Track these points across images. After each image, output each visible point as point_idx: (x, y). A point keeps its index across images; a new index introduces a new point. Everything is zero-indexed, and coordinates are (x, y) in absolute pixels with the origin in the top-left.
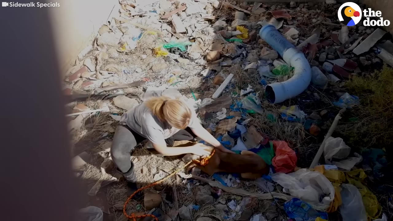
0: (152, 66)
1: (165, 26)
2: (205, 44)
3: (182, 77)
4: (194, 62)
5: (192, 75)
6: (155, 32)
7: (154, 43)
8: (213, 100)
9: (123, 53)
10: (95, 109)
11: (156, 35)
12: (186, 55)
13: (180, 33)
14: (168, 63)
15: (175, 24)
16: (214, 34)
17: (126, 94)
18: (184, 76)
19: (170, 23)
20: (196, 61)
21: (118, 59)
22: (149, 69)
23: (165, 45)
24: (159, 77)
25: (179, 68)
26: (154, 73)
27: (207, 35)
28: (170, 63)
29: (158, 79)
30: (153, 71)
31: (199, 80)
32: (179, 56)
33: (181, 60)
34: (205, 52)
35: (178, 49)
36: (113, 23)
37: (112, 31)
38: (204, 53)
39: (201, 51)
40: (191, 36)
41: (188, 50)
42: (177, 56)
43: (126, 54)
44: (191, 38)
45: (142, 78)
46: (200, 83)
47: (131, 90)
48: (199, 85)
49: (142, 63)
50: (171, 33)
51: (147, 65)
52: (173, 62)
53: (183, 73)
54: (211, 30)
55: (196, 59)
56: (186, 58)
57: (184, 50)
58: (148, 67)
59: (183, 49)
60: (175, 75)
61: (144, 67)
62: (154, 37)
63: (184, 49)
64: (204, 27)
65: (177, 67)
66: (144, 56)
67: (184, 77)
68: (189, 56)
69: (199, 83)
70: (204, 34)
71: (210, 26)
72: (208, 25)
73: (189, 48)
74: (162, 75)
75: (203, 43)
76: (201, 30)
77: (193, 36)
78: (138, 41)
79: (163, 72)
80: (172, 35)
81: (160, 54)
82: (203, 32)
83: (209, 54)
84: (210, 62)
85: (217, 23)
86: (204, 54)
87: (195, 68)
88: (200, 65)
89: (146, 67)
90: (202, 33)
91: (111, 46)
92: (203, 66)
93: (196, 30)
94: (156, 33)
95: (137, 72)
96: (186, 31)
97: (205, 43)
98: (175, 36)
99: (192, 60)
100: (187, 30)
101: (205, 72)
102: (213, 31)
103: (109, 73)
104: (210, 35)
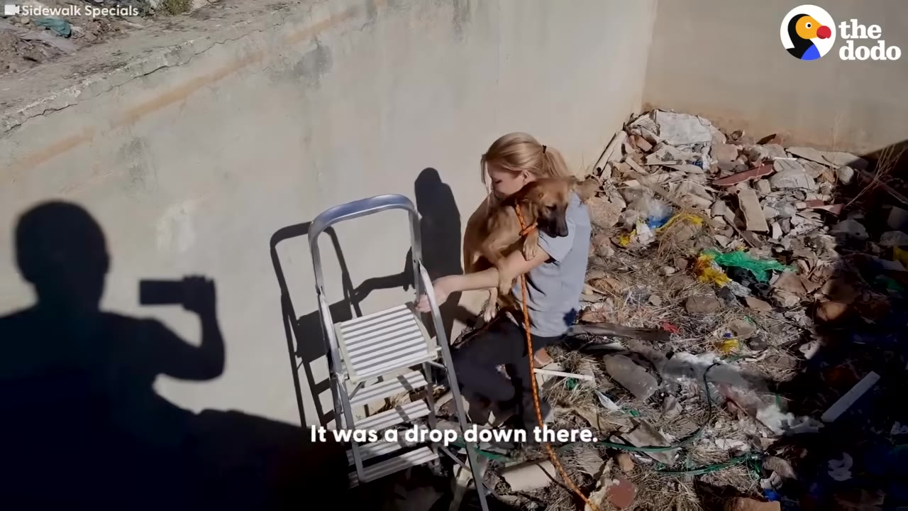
0: (687, 299)
1: (721, 206)
2: (814, 277)
3: (752, 344)
4: (783, 314)
5: (773, 343)
6: (700, 217)
7: (693, 242)
8: (822, 425)
9: (623, 250)
10: (568, 371)
11: (700, 225)
12: (765, 293)
13: (753, 231)
14: (722, 300)
15: (743, 207)
16: (835, 255)
17: (627, 352)
18: (757, 344)
19: (733, 202)
20: (788, 314)
21: (614, 263)
22: (678, 303)
23: (721, 257)
24: (699, 329)
25: (747, 320)
26: (687, 315)
27: (819, 252)
28: (727, 303)
29: (697, 334)
30: (686, 311)
31: (790, 363)
32: (750, 290)
33: (752, 302)
34: (811, 297)
35: (750, 273)
36: (607, 173)
37: (604, 193)
38: (808, 297)
39: (801, 291)
40: (779, 246)
41: (771, 282)
42: (743, 290)
43: (630, 255)
44: (780, 250)
45: (663, 323)
46: (792, 371)
47: (639, 346)
48: (790, 374)
49: (662, 283)
50: (733, 228)
51: (673, 291)
52: (735, 302)
53: (756, 336)
54: (829, 242)
55: (787, 309)
56: (763, 299)
57: (763, 279)
58: (677, 298)
59: (760, 276)
60: (735, 334)
61: (667, 295)
62: (694, 229)
63: (764, 276)
64: (810, 228)
65: (741, 317)
66: (670, 271)
67: (757, 347)
68: (774, 296)
69: (790, 370)
70: (811, 246)
71: (826, 228)
72: (822, 225)
73: (775, 277)
74: (706, 325)
75: (809, 273)
76: (804, 237)
77: (783, 247)
78: (658, 230)
79: (708, 319)
80: (735, 233)
81: (708, 276)
82: (807, 240)
83: (824, 307)
84: (823, 327)
85: (844, 227)
86: (808, 300)
87: (783, 330)
88: (794, 326)
89: (672, 296)
90: (806, 243)
91: (600, 227)
92: (803, 329)
93: (793, 232)
94: (701, 220)
95: (651, 304)
96: (768, 230)
97: (813, 274)
98: (741, 237)
99: (779, 308)
100: (771, 228)
101: (809, 348)
102: (834, 245)
103: (594, 292)
104: (825, 254)
